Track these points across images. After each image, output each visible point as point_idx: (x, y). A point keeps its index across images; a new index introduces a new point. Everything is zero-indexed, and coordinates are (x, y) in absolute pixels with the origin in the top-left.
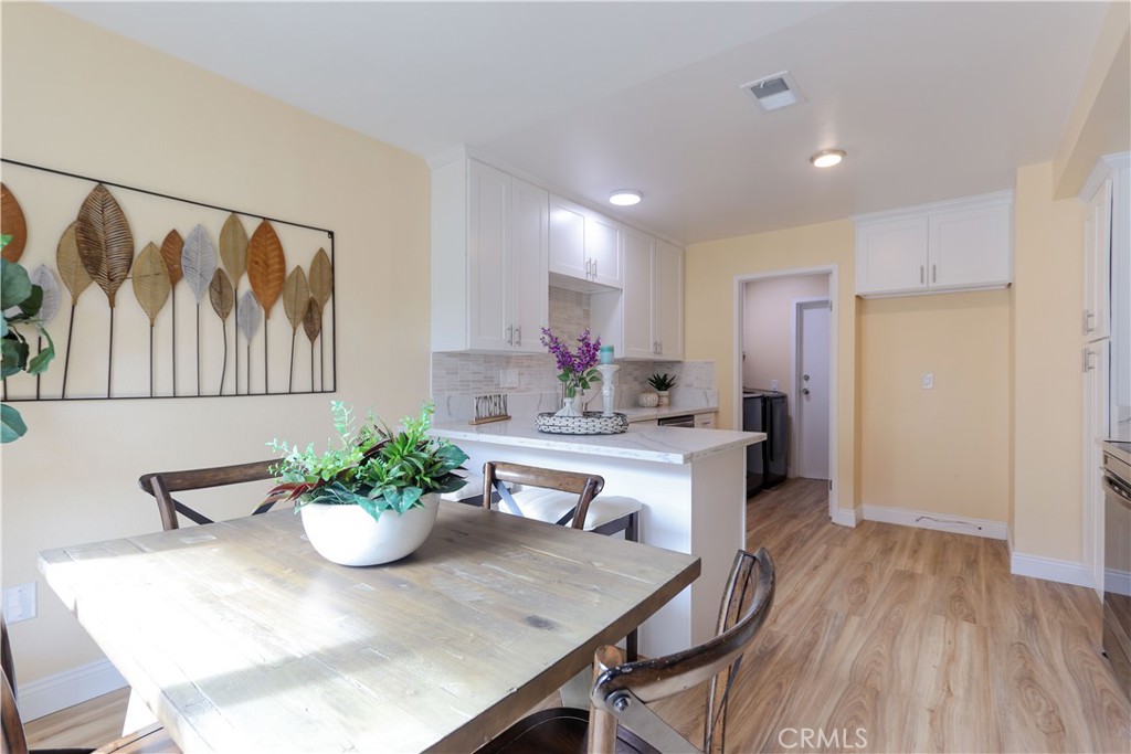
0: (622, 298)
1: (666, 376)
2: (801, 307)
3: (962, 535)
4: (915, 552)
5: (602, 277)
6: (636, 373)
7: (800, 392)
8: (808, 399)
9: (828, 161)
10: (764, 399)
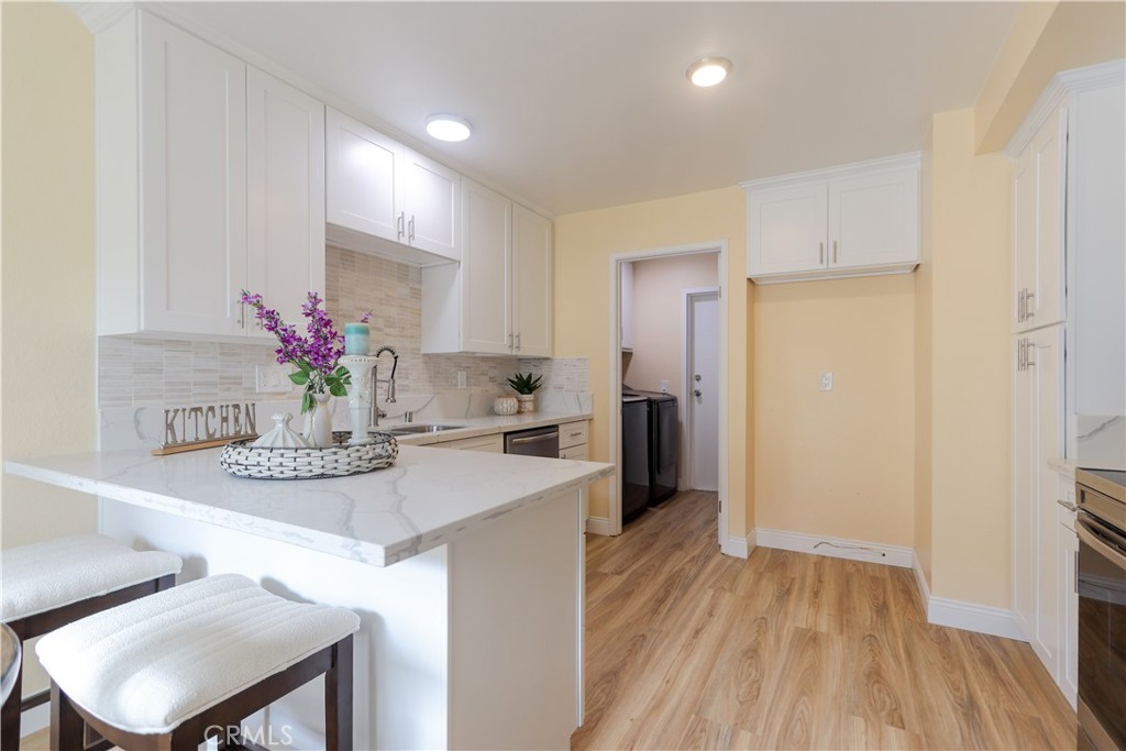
0: (460, 274)
1: (530, 376)
2: (692, 299)
3: (865, 564)
4: (816, 594)
5: (423, 240)
6: (492, 373)
7: (691, 394)
8: (700, 402)
9: (709, 76)
10: (650, 402)
